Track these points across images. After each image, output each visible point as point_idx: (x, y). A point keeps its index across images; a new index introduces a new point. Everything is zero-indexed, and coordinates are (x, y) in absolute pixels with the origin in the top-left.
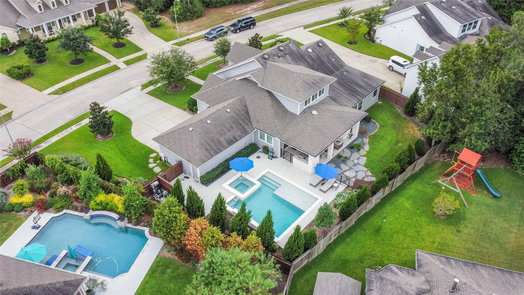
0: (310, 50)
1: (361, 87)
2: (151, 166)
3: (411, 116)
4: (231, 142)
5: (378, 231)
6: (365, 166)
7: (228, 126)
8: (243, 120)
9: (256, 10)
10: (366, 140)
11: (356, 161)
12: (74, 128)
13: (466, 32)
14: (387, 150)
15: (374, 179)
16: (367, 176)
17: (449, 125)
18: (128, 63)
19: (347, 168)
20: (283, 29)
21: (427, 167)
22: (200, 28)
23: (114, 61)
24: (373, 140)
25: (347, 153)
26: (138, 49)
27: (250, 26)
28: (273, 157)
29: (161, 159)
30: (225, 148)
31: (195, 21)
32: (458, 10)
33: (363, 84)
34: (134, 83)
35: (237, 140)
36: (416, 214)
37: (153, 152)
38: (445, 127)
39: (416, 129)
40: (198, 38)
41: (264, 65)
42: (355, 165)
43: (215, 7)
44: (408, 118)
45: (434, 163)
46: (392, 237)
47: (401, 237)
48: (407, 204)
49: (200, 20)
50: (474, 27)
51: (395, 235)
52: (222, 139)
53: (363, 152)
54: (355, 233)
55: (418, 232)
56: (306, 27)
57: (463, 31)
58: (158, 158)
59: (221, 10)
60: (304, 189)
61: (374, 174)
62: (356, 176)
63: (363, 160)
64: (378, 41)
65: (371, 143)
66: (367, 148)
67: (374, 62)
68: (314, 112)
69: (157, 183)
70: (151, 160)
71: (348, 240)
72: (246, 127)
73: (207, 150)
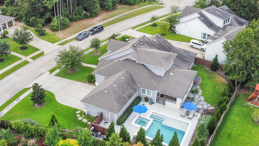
0: (155, 40)
1: (187, 57)
2: (80, 119)
3: (215, 71)
4: (130, 97)
5: (229, 136)
6: (205, 101)
7: (125, 87)
8: (132, 82)
9: (100, 21)
10: (198, 87)
11: (199, 99)
12: (15, 102)
13: (226, 24)
14: (212, 91)
15: (213, 108)
16: (209, 107)
17: (246, 72)
18: (34, 58)
19: (196, 104)
20: (120, 30)
21: (237, 97)
22: (71, 34)
23: (24, 58)
24: (202, 86)
25: (192, 96)
26: (37, 50)
27: (101, 30)
28: (153, 103)
29: (85, 114)
31: (66, 30)
32: (219, 13)
33: (187, 56)
34: (43, 70)
36: (244, 123)
37: (77, 110)
38: (243, 73)
39: (221, 77)
40: (72, 40)
41: (136, 50)
42: (199, 101)
43: (75, 21)
44: (214, 73)
45: (239, 95)
46: (238, 138)
47: (243, 138)
48: (237, 119)
49: (68, 29)
50: (229, 21)
51: (240, 137)
52: (125, 96)
53: (200, 94)
54: (219, 139)
55: (250, 133)
56: (133, 28)
57: (224, 23)
58: (82, 113)
59: (79, 23)
60: (179, 119)
61: (212, 105)
62: (203, 107)
63: (202, 98)
64: (177, 33)
65: (202, 88)
66: (200, 91)
67: (181, 44)
68: (171, 74)
69: (93, 128)
70: (78, 116)
71: (216, 144)
72: (135, 87)
73: (119, 103)
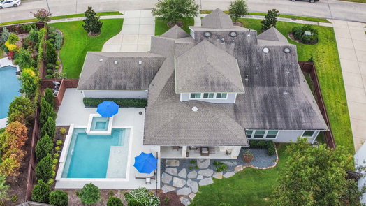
0: (266, 50)
4: (118, 88)
6: (200, 188)
7: (129, 74)
8: (146, 77)
10: (240, 168)
11: (200, 178)
16: (187, 197)
19: (184, 176)
24: (247, 174)
25: (204, 165)
30: (110, 88)
35: (125, 89)
42: (194, 179)
52: (114, 81)
53: (219, 176)
61: (195, 201)
62: (178, 188)
63: (207, 182)
65: (238, 174)
68: (195, 109)
69: (58, 83)
72: (143, 84)
73: (95, 82)
